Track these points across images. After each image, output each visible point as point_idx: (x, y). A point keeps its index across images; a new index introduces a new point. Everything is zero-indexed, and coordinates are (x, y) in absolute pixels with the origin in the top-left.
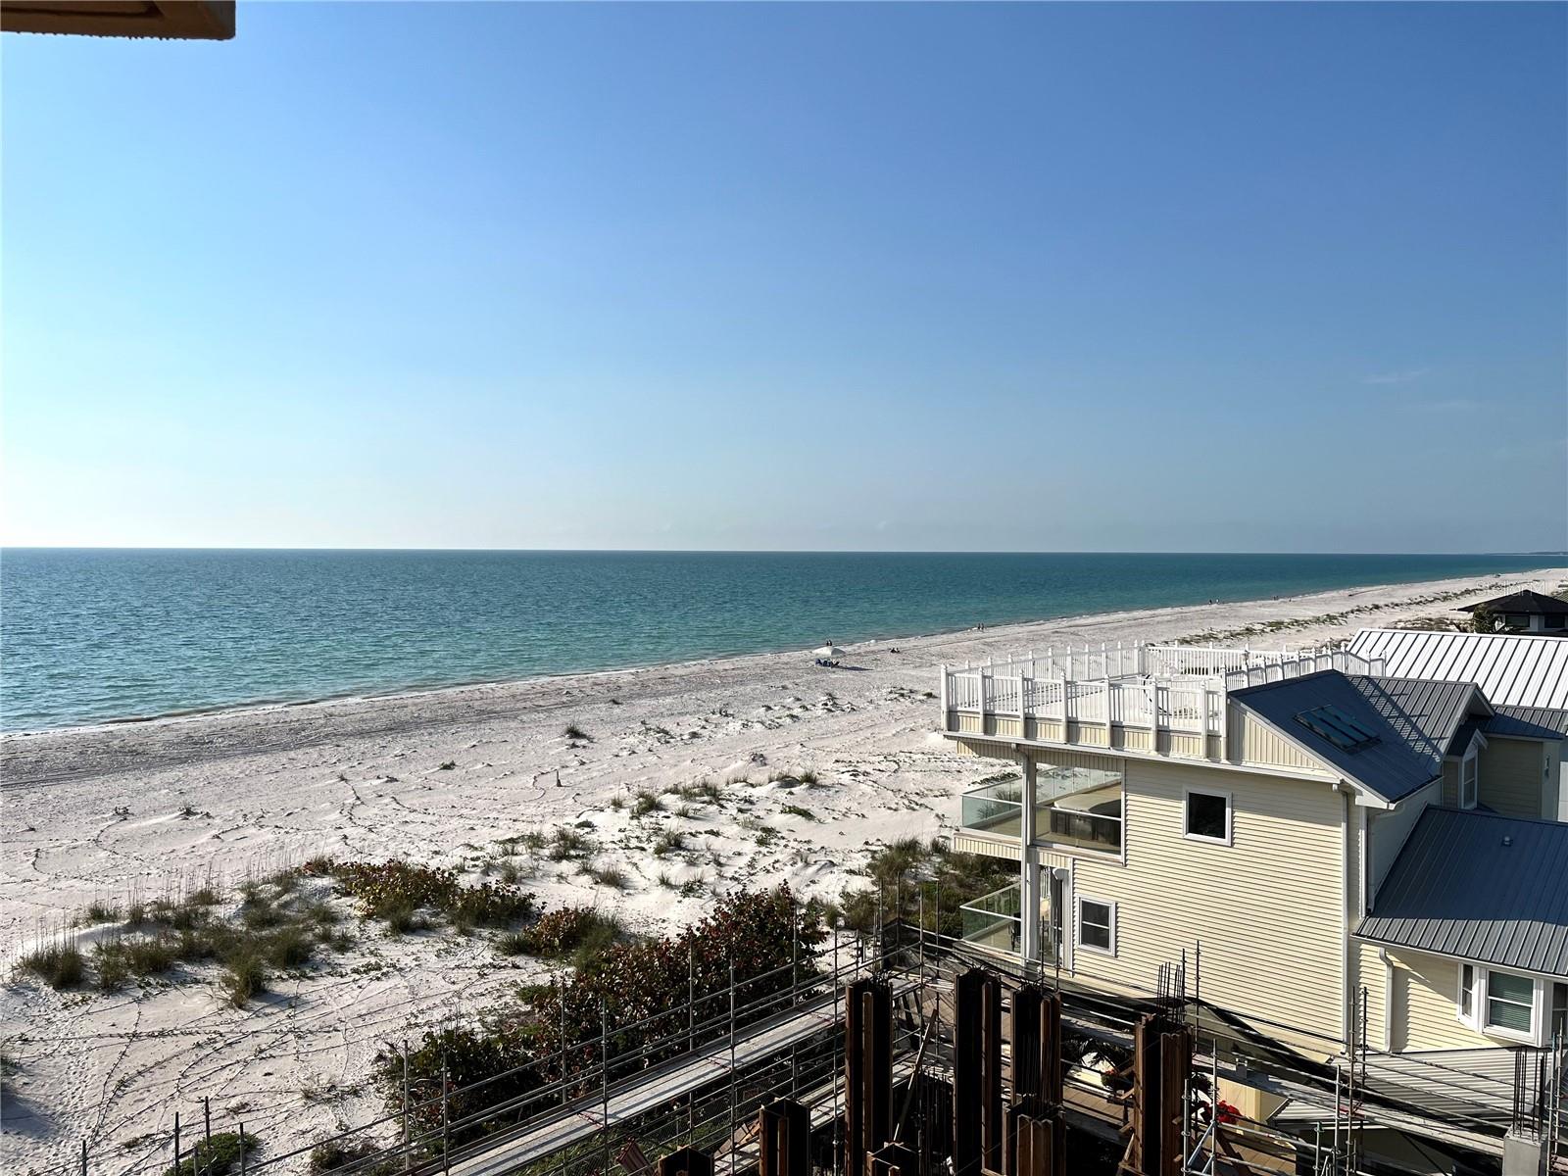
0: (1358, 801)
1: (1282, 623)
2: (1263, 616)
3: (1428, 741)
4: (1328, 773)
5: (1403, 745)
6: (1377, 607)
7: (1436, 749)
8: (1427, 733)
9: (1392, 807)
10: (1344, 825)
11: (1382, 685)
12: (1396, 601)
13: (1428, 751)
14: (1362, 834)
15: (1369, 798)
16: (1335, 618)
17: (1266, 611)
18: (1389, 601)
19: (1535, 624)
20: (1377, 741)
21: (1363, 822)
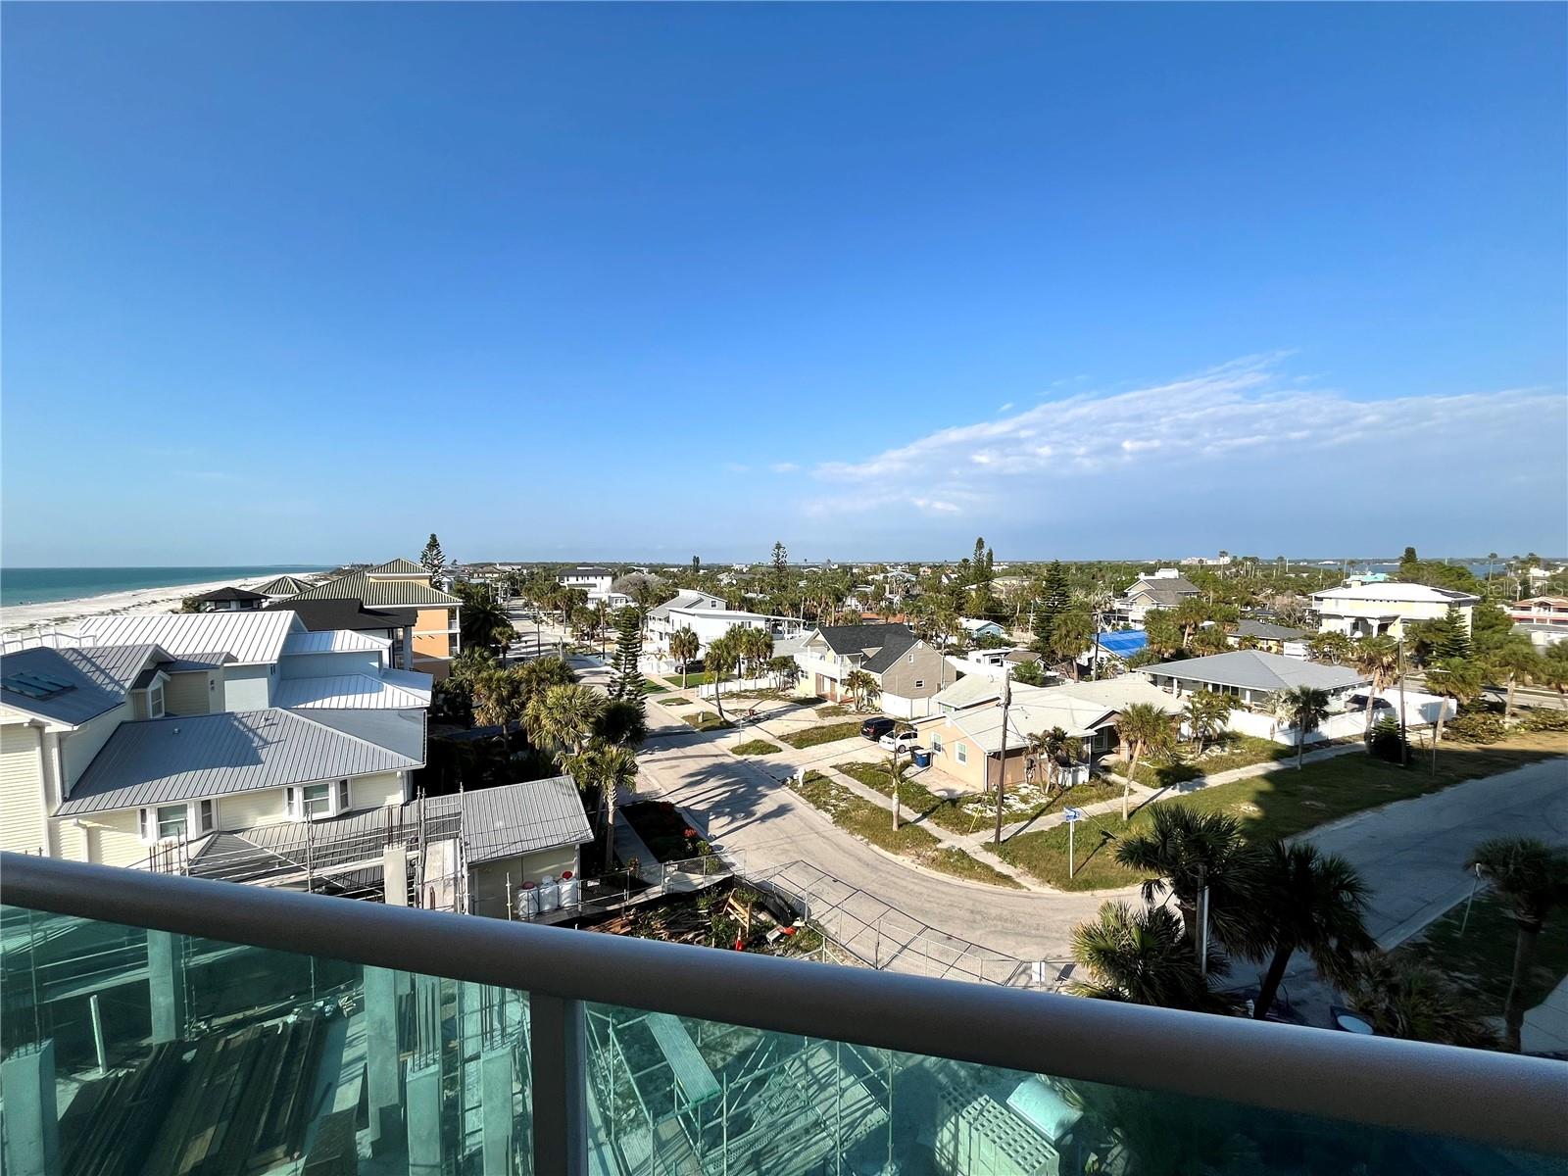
0: (48, 730)
1: (68, 618)
2: (50, 614)
3: (117, 683)
4: (23, 716)
5: (97, 689)
6: (155, 602)
7: (122, 687)
8: (116, 678)
9: (76, 728)
10: (38, 749)
11: (84, 653)
12: (170, 597)
13: (116, 688)
14: (55, 752)
15: (55, 727)
16: (118, 611)
17: (54, 610)
18: (164, 598)
19: (234, 605)
20: (73, 688)
21: (55, 741)
